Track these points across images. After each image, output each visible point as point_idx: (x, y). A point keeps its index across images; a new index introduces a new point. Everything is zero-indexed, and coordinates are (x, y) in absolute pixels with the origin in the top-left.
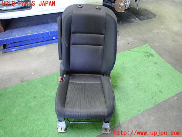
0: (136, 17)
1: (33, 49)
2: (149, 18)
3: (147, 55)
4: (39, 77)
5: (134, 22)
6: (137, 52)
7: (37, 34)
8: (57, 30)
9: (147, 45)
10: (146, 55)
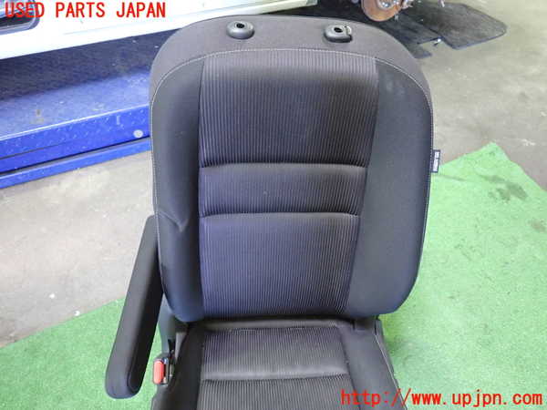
0: (434, 35)
1: (59, 183)
2: (481, 38)
3: (499, 190)
4: (78, 313)
5: (430, 54)
6: (460, 180)
7: (68, 127)
8: (148, 104)
9: (492, 146)
10: (493, 191)
